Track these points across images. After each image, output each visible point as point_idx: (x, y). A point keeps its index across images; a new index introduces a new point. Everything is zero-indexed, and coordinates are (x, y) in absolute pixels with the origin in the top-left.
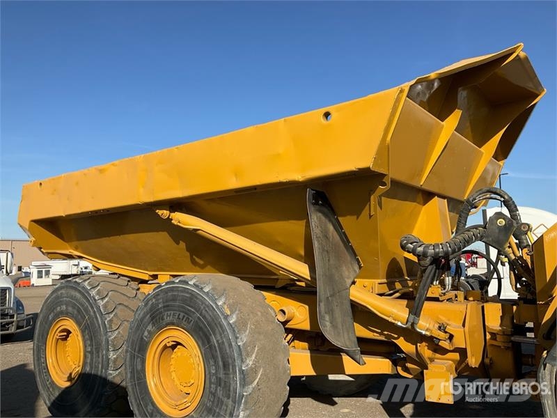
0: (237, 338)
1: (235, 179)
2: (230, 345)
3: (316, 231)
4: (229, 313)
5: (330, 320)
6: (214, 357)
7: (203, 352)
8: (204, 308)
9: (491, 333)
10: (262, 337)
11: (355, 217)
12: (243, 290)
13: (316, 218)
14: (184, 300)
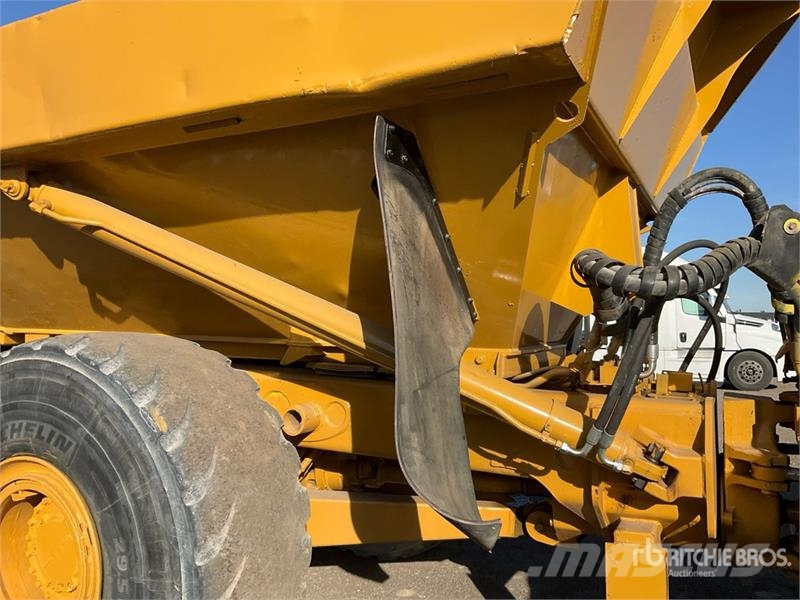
0: (183, 489)
1: (183, 88)
2: (166, 507)
3: (392, 228)
4: (164, 427)
5: (421, 445)
6: (126, 535)
7: (98, 520)
8: (102, 414)
9: (735, 461)
10: (247, 481)
11: (480, 202)
12: (205, 371)
13: (393, 197)
14: (53, 395)
